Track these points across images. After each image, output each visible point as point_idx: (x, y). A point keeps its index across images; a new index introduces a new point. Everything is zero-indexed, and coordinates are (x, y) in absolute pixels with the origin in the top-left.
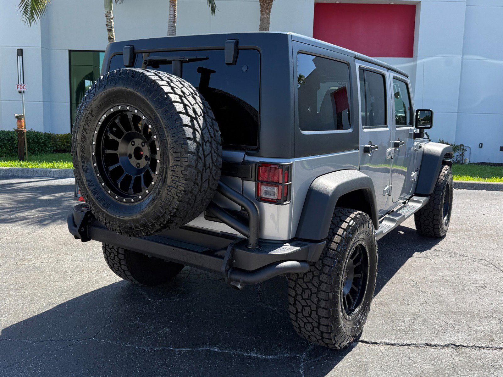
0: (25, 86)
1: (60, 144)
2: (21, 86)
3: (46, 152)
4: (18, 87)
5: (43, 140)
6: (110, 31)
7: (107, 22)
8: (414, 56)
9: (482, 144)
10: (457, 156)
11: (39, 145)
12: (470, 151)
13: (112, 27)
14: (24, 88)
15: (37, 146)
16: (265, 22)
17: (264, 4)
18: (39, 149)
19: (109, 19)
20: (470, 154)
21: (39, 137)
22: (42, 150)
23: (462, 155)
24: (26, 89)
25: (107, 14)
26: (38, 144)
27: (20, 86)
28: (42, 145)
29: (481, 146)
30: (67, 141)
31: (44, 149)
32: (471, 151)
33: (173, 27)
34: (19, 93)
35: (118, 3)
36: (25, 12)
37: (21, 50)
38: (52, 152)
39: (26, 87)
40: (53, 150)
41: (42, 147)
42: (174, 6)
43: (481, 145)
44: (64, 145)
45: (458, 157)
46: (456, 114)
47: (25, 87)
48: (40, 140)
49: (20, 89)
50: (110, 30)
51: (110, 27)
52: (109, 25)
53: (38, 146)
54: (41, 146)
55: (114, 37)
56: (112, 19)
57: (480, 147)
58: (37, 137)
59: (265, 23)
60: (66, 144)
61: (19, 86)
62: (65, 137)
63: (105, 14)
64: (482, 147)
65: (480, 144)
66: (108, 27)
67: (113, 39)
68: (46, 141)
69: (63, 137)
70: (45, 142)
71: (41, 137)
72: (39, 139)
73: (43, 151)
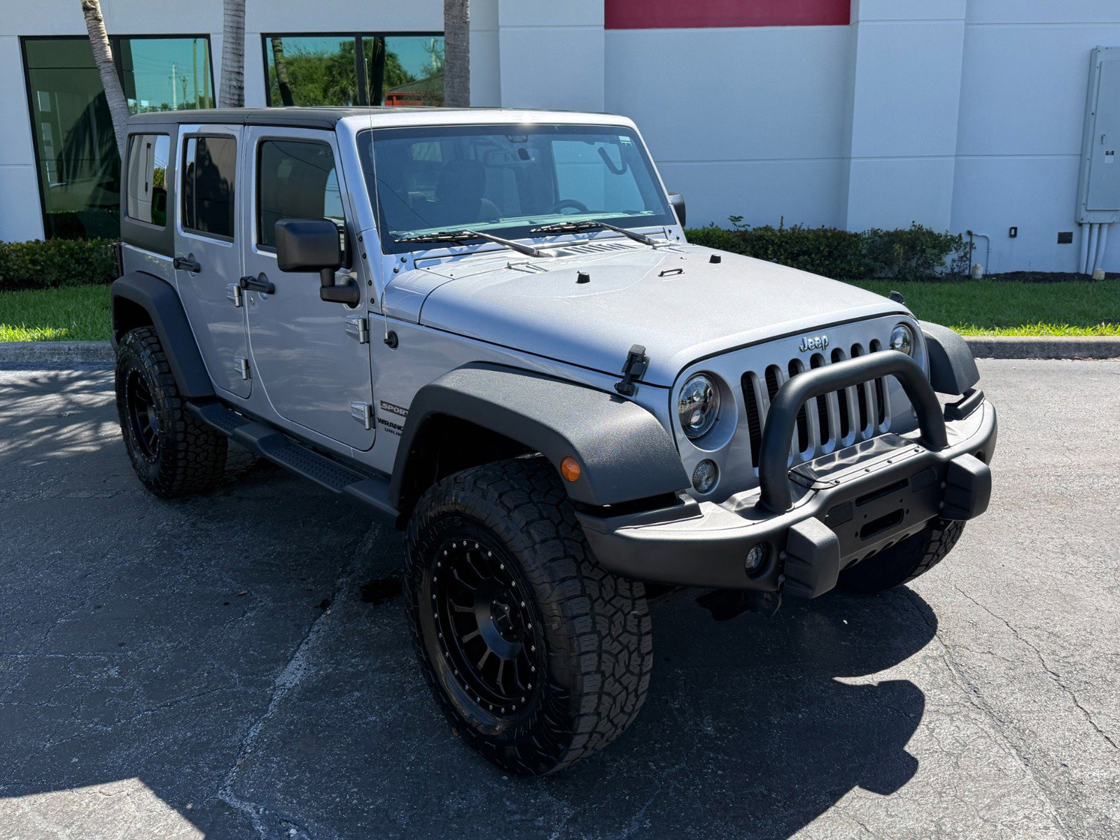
8: (852, 21)
9: (1016, 229)
10: (954, 261)
12: (988, 246)
20: (988, 252)
23: (966, 258)
29: (1013, 233)
32: (990, 247)
43: (1013, 231)
44: (26, 268)
45: (955, 264)
46: (953, 159)
55: (98, 5)
57: (1011, 236)
60: (30, 266)
64: (1015, 235)
65: (1012, 228)
67: (95, 9)
69: (21, 250)
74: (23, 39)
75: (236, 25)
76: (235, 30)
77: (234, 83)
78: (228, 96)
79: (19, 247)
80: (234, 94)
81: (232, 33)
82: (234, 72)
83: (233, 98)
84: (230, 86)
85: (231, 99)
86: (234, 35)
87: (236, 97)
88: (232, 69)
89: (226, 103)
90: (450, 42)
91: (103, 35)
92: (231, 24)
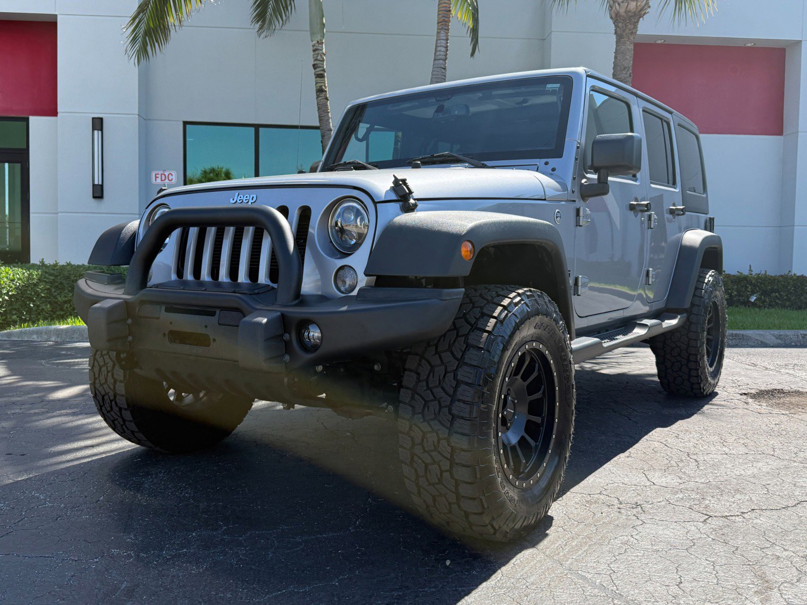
0: (172, 175)
2: (163, 176)
4: (156, 177)
6: (321, 78)
7: (316, 60)
13: (324, 70)
14: (170, 179)
16: (627, 57)
17: (626, 26)
19: (321, 56)
24: (173, 181)
25: (317, 45)
27: (161, 174)
33: (442, 68)
34: (93, 200)
35: (263, 35)
36: (134, 40)
37: (100, 120)
39: (173, 177)
42: (447, 31)
47: (170, 177)
49: (162, 180)
50: (320, 76)
51: (321, 70)
52: (320, 65)
56: (325, 55)
59: (627, 59)
61: (159, 176)
63: (313, 46)
66: (318, 69)
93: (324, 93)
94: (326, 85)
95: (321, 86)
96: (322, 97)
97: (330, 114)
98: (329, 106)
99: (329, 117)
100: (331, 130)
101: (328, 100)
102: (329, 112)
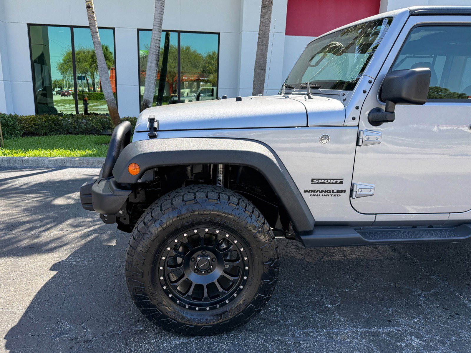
1: (27, 126)
3: (16, 135)
5: (11, 123)
11: (8, 127)
15: (5, 129)
18: (8, 132)
21: (6, 119)
22: (11, 134)
26: (6, 127)
28: (11, 127)
30: (35, 123)
31: (13, 132)
38: (22, 135)
40: (22, 133)
41: (11, 130)
44: (32, 127)
48: (9, 122)
53: (7, 129)
54: (9, 129)
55: (93, 5)
58: (4, 119)
60: (33, 126)
62: (32, 118)
68: (14, 123)
70: (13, 125)
71: (9, 120)
72: (7, 122)
73: (13, 134)
74: (29, 25)
75: (160, 18)
76: (160, 21)
77: (158, 45)
78: (154, 50)
79: (29, 118)
80: (157, 50)
81: (159, 22)
82: (158, 40)
83: (156, 51)
84: (156, 46)
85: (156, 52)
86: (159, 23)
87: (158, 51)
88: (157, 39)
89: (153, 54)
90: (263, 30)
91: (95, 20)
92: (159, 18)
93: (91, 9)
94: (93, 3)
95: (88, 4)
96: (90, 11)
97: (96, 22)
98: (95, 17)
99: (95, 24)
100: (97, 32)
101: (94, 13)
102: (95, 21)
